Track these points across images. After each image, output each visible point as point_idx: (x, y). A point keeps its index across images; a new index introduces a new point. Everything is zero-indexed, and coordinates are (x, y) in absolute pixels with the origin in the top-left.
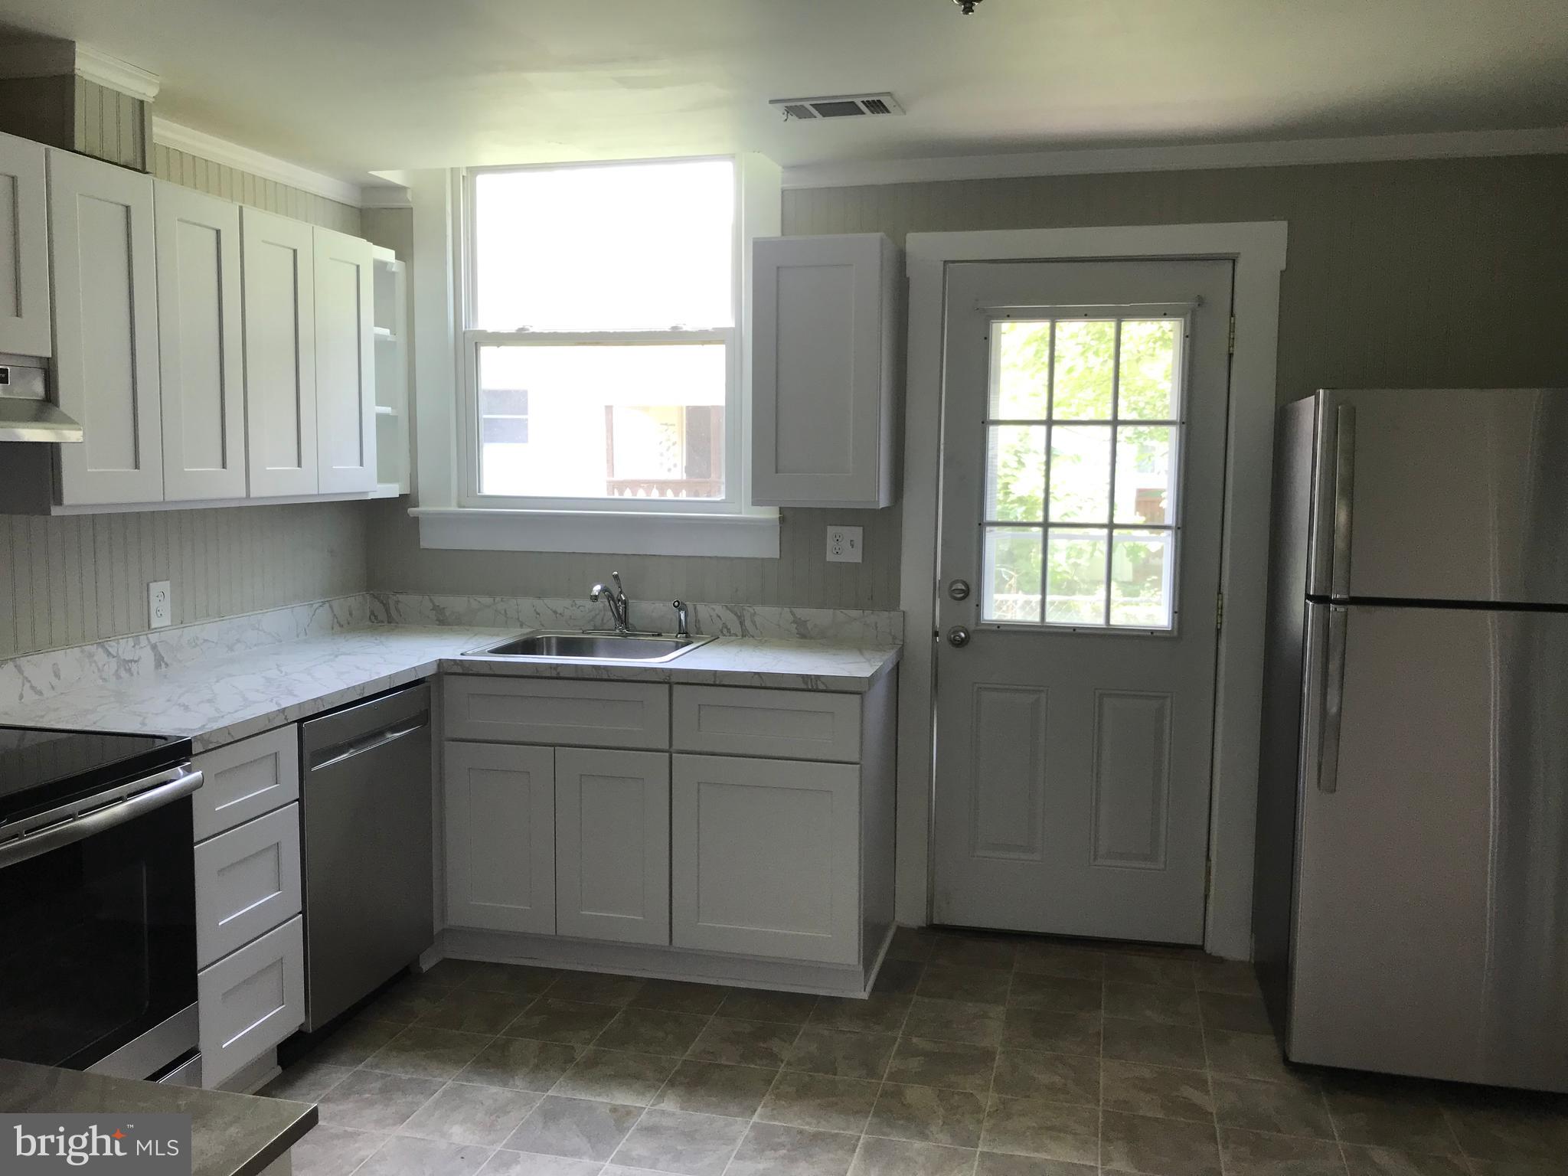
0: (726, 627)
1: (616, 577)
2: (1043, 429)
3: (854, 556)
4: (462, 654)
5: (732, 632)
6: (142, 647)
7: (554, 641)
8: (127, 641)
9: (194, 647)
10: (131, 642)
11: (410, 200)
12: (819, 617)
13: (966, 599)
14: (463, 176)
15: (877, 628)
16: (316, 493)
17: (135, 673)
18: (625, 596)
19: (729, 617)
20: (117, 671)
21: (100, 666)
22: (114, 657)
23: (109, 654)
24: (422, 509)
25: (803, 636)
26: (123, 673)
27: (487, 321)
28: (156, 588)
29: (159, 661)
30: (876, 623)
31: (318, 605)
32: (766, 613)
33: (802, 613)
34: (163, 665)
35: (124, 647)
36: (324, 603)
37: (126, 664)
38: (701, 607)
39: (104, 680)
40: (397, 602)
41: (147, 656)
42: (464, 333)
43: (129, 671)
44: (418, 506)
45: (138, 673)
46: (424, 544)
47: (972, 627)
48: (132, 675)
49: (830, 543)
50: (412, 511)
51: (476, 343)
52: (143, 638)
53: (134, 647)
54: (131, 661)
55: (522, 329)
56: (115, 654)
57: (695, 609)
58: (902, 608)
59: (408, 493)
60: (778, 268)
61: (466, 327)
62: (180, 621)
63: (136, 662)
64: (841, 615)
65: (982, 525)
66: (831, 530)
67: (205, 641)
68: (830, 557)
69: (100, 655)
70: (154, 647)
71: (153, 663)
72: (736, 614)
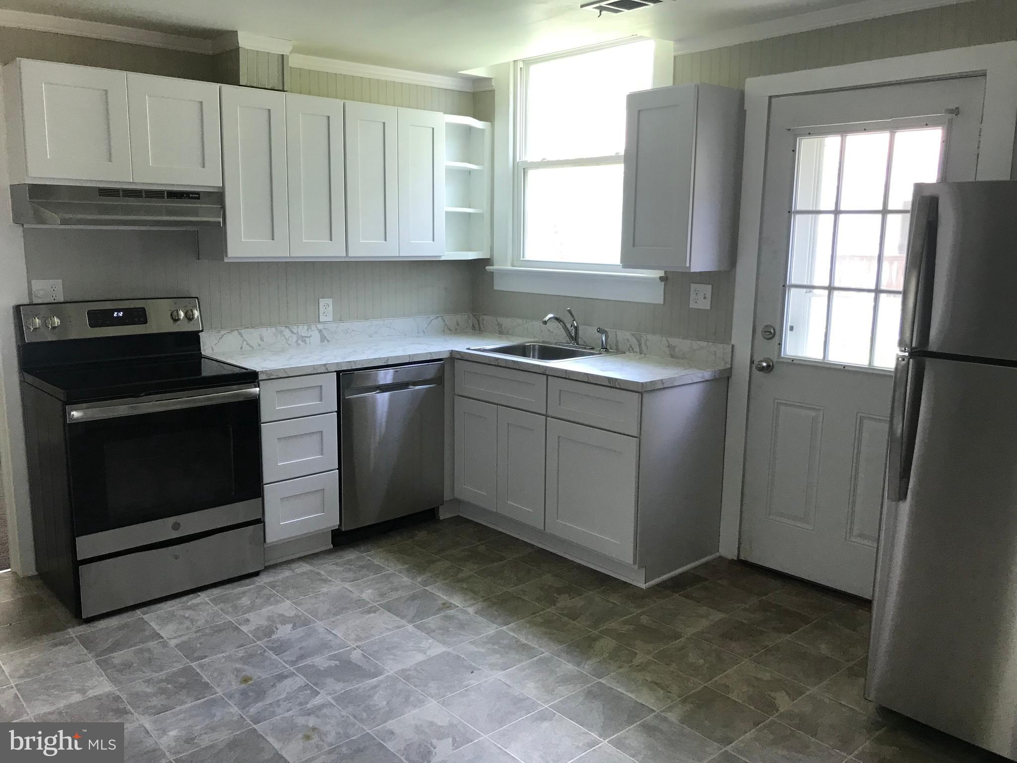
0: (632, 347)
1: (569, 311)
2: (832, 216)
3: (705, 305)
4: (467, 349)
5: (634, 351)
6: (312, 331)
7: (537, 347)
8: (303, 327)
9: (346, 333)
10: (306, 327)
11: (494, 85)
12: (683, 345)
13: (773, 339)
14: (521, 68)
15: (715, 355)
16: (398, 255)
17: (308, 343)
18: (576, 323)
19: (634, 341)
20: (297, 341)
21: (287, 337)
22: (295, 334)
23: (292, 332)
24: (495, 267)
25: (672, 356)
26: (300, 342)
27: (531, 155)
28: (322, 302)
29: (323, 339)
30: (715, 352)
31: (433, 318)
32: (653, 340)
33: (674, 341)
34: (326, 341)
35: (302, 330)
36: (438, 317)
37: (303, 339)
38: (619, 333)
39: (289, 345)
40: (483, 320)
41: (316, 335)
42: (518, 163)
43: (304, 341)
44: (493, 265)
45: (310, 343)
46: (495, 288)
47: (775, 359)
48: (306, 344)
49: (693, 296)
50: (488, 268)
51: (524, 169)
52: (313, 327)
53: (307, 330)
54: (306, 337)
55: (544, 159)
56: (296, 333)
57: (616, 334)
58: (733, 342)
59: (489, 257)
60: (639, 111)
61: (520, 159)
62: (339, 318)
63: (308, 337)
64: (696, 344)
65: (784, 287)
66: (693, 286)
67: (353, 330)
68: (692, 305)
69: (287, 332)
70: (320, 331)
71: (319, 339)
72: (637, 339)
